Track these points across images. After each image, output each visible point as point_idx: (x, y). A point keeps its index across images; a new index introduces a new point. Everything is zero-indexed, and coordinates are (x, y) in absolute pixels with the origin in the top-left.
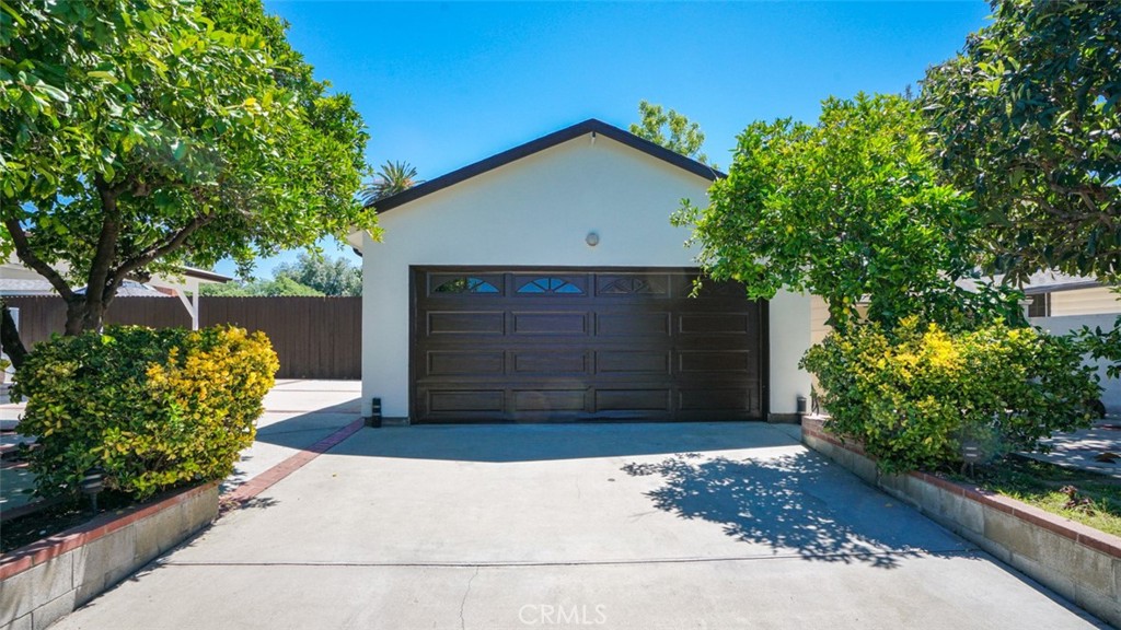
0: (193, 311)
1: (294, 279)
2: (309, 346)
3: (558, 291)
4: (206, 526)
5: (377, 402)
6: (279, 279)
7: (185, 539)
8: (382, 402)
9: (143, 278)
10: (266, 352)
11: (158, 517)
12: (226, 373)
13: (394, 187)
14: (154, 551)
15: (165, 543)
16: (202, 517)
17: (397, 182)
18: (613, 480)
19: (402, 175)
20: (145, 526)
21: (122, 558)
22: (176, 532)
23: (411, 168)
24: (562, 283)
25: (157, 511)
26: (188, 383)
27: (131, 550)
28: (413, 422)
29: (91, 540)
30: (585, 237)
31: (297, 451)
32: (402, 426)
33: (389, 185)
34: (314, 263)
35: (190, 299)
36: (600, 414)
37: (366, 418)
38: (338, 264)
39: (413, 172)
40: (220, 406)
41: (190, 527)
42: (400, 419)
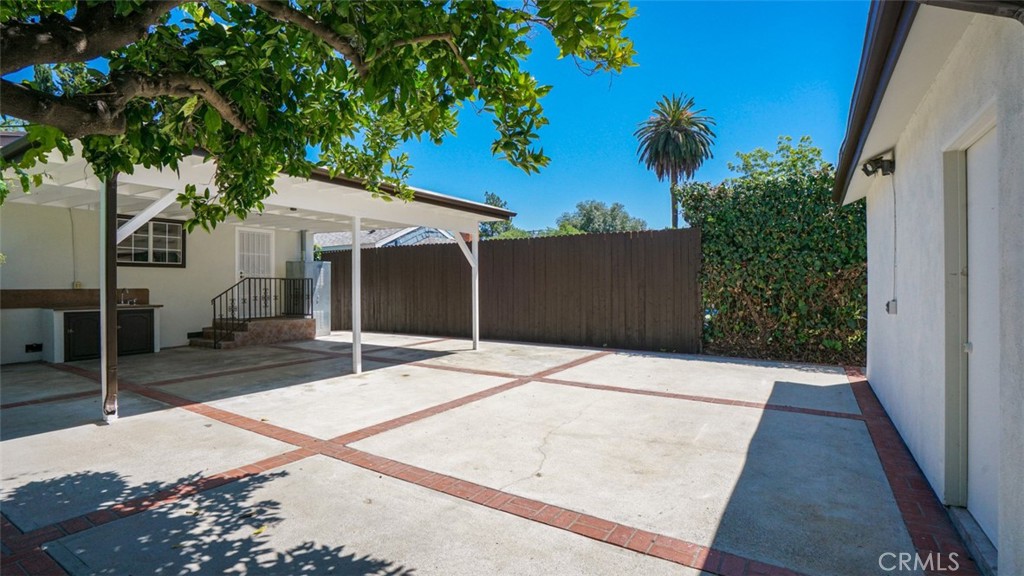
0: (473, 259)
1: (575, 226)
2: (612, 300)
6: (563, 227)
13: (672, 121)
17: (674, 116)
19: (678, 108)
23: (689, 98)
33: (666, 121)
34: (591, 211)
35: (469, 245)
38: (613, 210)
39: (691, 103)
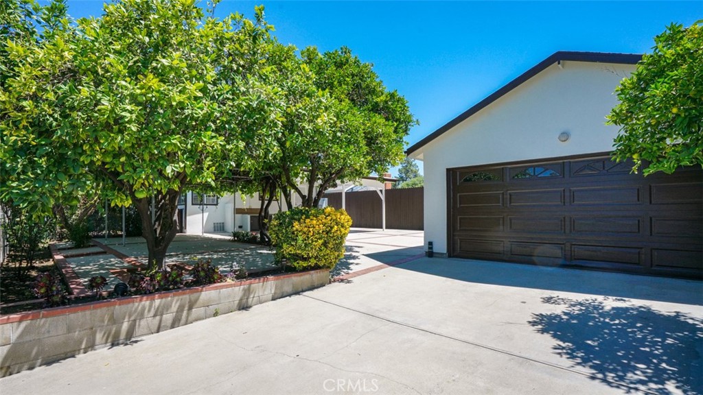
0: (383, 197)
3: (539, 176)
4: (322, 285)
5: (430, 243)
7: (312, 288)
8: (433, 243)
9: (335, 186)
10: (345, 218)
11: (302, 278)
12: (321, 226)
14: (300, 289)
15: (304, 288)
16: (321, 282)
18: (524, 303)
20: (296, 279)
21: (288, 289)
22: (309, 285)
24: (543, 170)
25: (302, 275)
26: (306, 229)
27: (291, 286)
28: (450, 256)
29: (277, 279)
30: (558, 136)
31: (382, 264)
32: (443, 258)
35: (381, 191)
36: (574, 263)
37: (426, 252)
40: (320, 239)
41: (316, 284)
42: (442, 254)
